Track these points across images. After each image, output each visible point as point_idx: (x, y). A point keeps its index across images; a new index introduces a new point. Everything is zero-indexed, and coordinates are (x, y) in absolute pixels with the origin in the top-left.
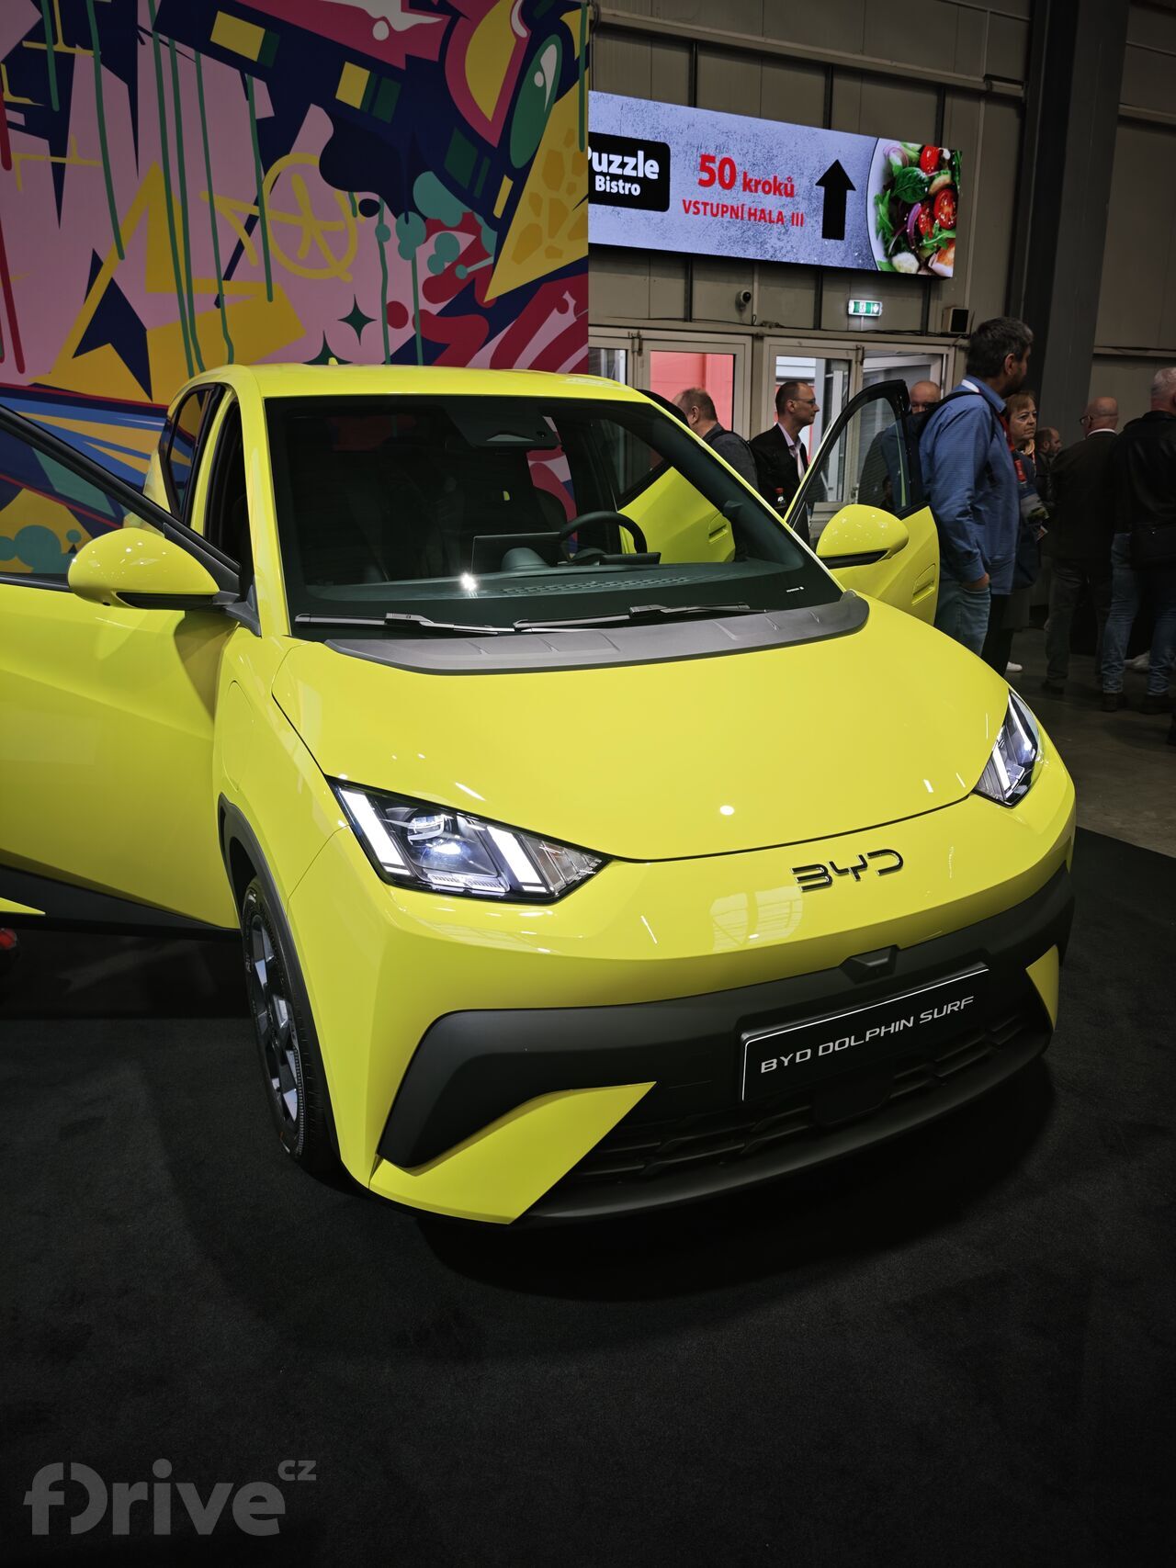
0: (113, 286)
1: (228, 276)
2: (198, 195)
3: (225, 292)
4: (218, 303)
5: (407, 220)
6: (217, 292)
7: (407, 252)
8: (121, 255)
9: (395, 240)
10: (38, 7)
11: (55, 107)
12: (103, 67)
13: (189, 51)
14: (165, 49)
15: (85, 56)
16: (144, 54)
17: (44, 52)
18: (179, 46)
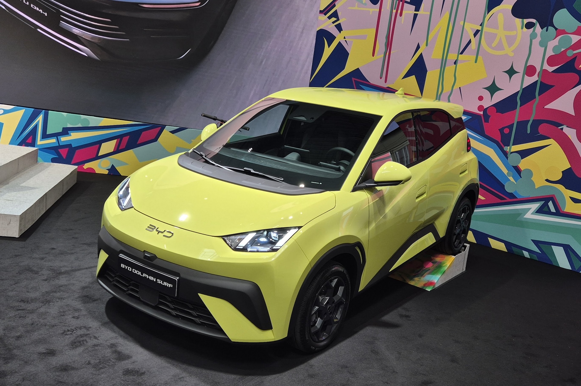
0: (421, 56)
1: (462, 53)
2: (460, 22)
3: (459, 59)
4: (455, 63)
5: (547, 30)
6: (456, 59)
7: (544, 44)
8: (427, 45)
9: (539, 38)
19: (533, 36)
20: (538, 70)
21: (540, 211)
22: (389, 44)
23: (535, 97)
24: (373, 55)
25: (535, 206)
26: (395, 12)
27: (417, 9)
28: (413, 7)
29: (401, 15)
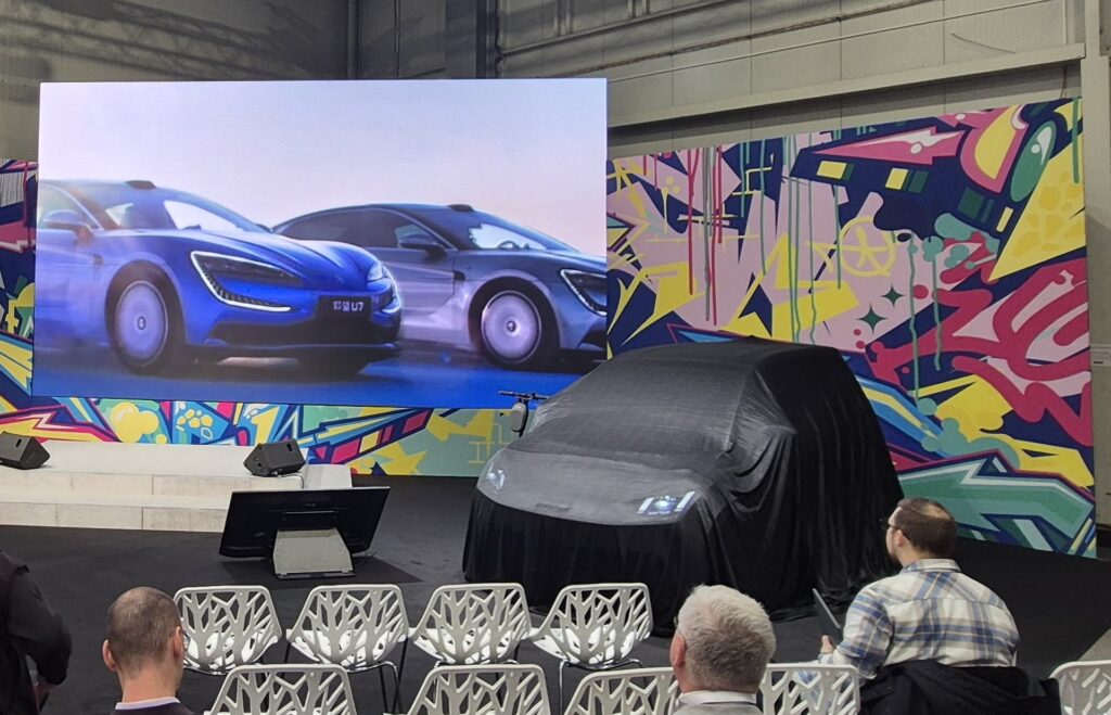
0: (759, 288)
1: (817, 279)
2: (805, 243)
3: (814, 286)
4: (810, 292)
5: (930, 240)
6: (810, 286)
7: (929, 257)
8: (764, 273)
9: (920, 253)
10: (740, 178)
11: (743, 216)
12: (765, 197)
13: (806, 181)
14: (794, 184)
15: (757, 194)
16: (784, 187)
17: (740, 196)
18: (801, 180)
19: (912, 250)
20: (931, 290)
21: (982, 473)
22: (710, 278)
23: (934, 325)
24: (691, 293)
25: (975, 466)
26: (710, 239)
27: (742, 233)
28: (736, 231)
29: (720, 241)
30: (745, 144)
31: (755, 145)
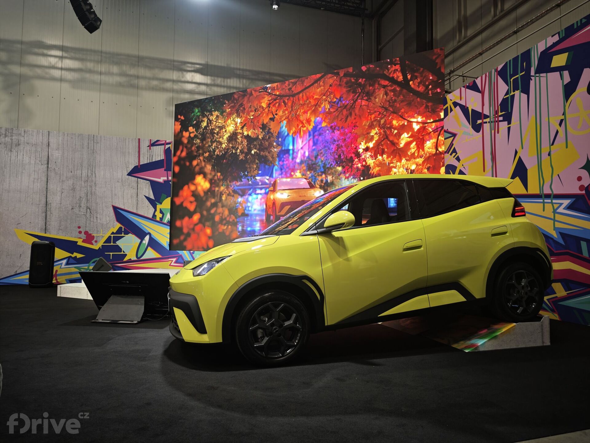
0: (520, 158)
1: (553, 144)
2: (545, 119)
3: (551, 150)
4: (549, 155)
6: (549, 151)
8: (522, 148)
10: (508, 85)
11: (510, 111)
12: (522, 94)
13: (544, 75)
14: (537, 78)
15: (517, 93)
16: (532, 83)
17: (508, 97)
18: (542, 75)
22: (494, 159)
24: (484, 171)
26: (493, 132)
27: (509, 123)
28: (506, 122)
29: (498, 132)
30: (510, 61)
31: (515, 59)
